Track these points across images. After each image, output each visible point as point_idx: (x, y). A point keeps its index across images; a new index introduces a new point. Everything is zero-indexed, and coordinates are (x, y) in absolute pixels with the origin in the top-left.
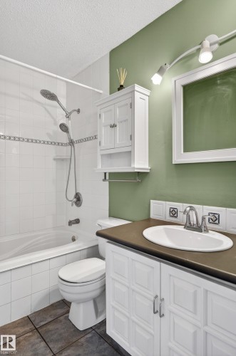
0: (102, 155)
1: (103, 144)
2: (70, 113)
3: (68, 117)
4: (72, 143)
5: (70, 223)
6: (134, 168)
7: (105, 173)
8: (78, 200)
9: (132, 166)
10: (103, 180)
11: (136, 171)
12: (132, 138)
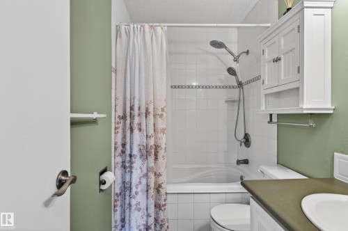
0: (266, 95)
1: (266, 83)
2: (239, 56)
3: (236, 60)
4: (240, 85)
5: (239, 162)
6: (302, 109)
7: (271, 115)
8: (247, 141)
9: (300, 106)
10: (269, 123)
11: (305, 112)
12: (299, 70)
